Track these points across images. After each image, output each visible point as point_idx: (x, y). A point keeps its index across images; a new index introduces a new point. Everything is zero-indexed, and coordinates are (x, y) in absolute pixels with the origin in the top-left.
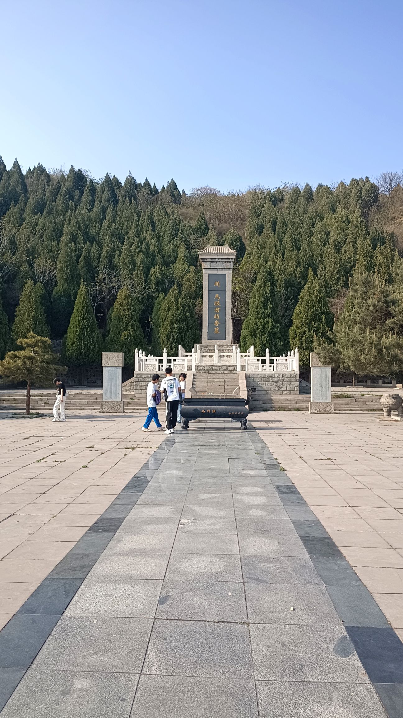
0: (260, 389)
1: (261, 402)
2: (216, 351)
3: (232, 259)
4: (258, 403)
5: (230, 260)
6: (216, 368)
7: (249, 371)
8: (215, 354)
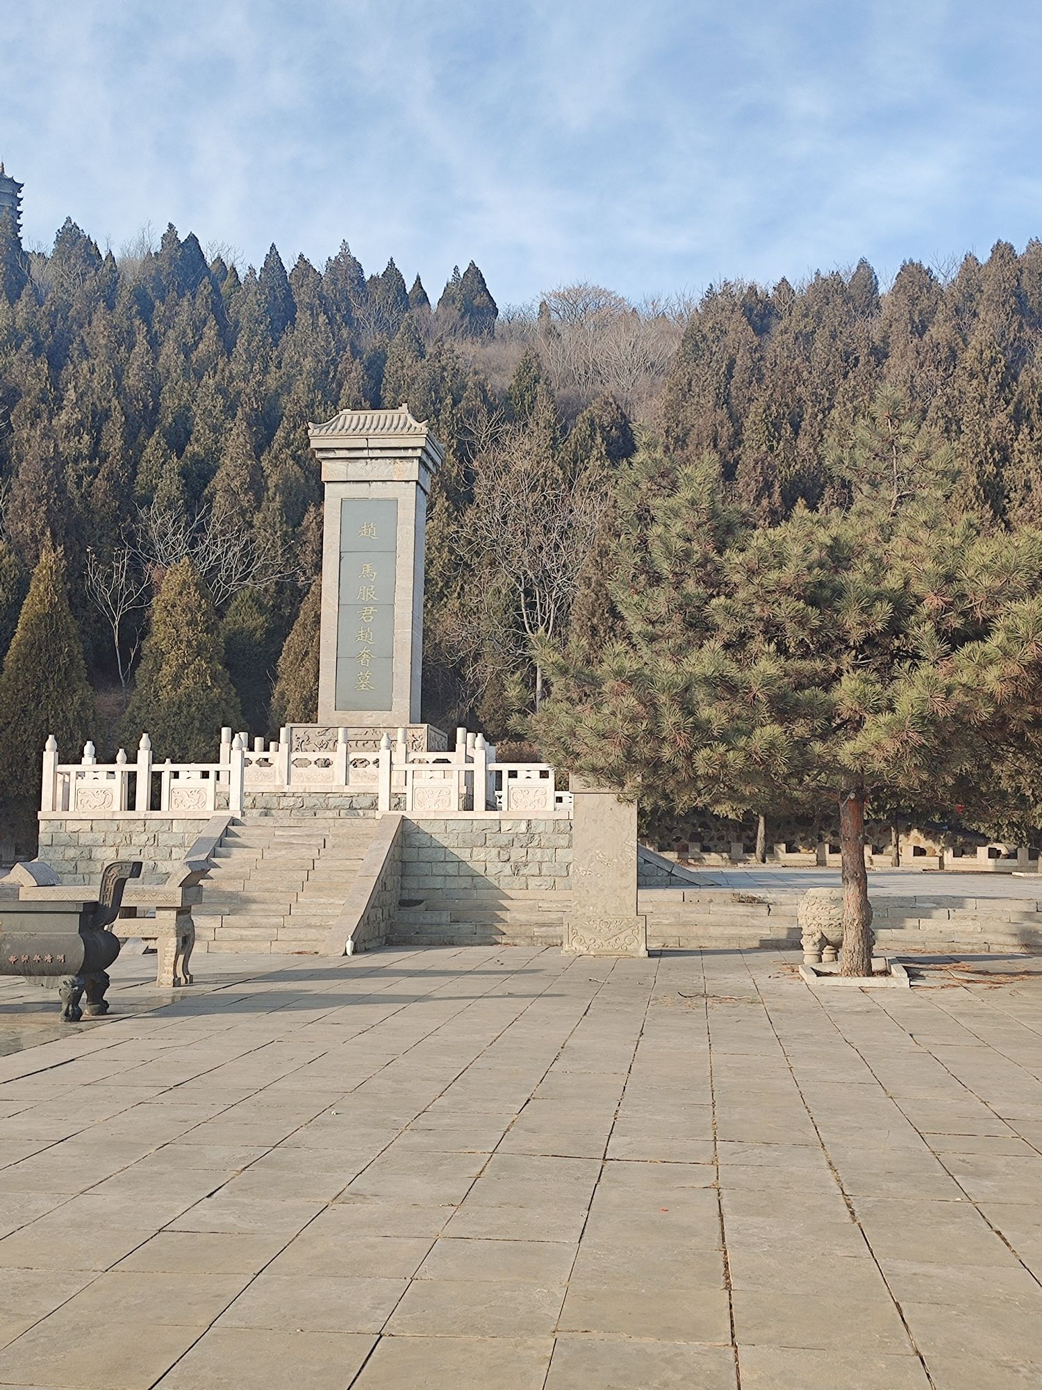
0: (451, 873)
1: (445, 917)
2: (341, 747)
3: (414, 448)
4: (436, 919)
5: (410, 453)
6: (338, 801)
7: (413, 812)
8: (338, 758)
